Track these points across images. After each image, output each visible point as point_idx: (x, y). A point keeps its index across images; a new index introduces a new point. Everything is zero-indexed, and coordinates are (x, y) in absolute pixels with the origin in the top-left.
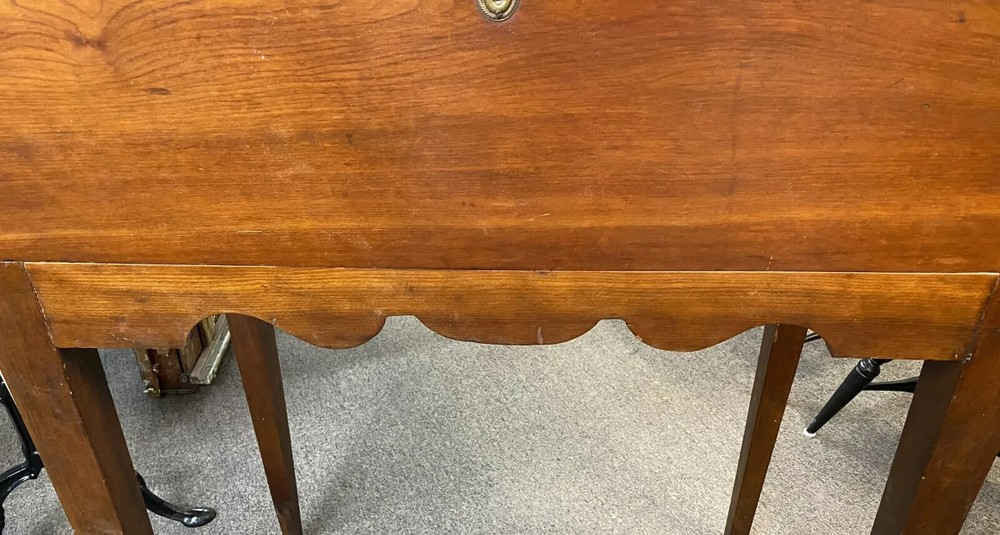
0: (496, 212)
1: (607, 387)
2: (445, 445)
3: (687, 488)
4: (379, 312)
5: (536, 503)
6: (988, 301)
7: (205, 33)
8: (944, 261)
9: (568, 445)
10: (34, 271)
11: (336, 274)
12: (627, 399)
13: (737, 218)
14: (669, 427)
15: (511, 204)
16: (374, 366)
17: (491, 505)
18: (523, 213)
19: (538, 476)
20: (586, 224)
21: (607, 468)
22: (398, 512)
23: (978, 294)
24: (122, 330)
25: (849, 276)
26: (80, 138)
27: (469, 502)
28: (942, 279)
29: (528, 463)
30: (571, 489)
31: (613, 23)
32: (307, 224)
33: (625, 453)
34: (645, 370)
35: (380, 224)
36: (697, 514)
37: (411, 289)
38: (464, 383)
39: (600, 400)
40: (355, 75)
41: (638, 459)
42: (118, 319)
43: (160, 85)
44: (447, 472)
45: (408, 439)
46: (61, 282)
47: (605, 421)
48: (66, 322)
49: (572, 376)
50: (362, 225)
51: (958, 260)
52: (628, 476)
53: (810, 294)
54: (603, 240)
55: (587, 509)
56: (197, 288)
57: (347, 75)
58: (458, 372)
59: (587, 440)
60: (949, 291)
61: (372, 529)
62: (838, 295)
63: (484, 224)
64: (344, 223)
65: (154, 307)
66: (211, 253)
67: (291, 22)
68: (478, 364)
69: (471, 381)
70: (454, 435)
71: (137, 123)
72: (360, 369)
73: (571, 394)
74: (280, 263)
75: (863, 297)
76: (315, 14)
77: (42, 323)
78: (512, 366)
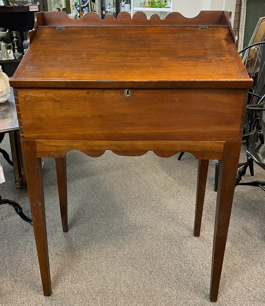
0: (127, 130)
1: (160, 186)
2: (109, 203)
3: (184, 215)
4: (104, 149)
5: (138, 219)
6: (224, 147)
7: (78, 100)
8: (214, 139)
9: (148, 203)
10: (37, 141)
11: (96, 142)
12: (167, 189)
13: (173, 131)
14: (180, 198)
15: (130, 128)
16: (86, 179)
17: (124, 219)
18: (133, 130)
19: (138, 212)
20: (144, 132)
21: (160, 209)
22: (95, 221)
23: (222, 146)
24: (52, 153)
25: (196, 142)
26: (52, 117)
27: (117, 219)
28: (214, 143)
29: (135, 208)
30: (149, 215)
31: (147, 98)
32: (92, 132)
33: (165, 205)
34: (172, 181)
35: (106, 132)
36: (187, 222)
37: (111, 145)
38: (115, 184)
39: (158, 190)
40: (103, 106)
41: (170, 207)
42: (51, 151)
43: (68, 108)
44: (110, 211)
45: (98, 201)
46: (42, 143)
47: (160, 196)
48: (41, 152)
49: (149, 183)
50: (102, 132)
51: (216, 139)
52: (166, 212)
53: (189, 146)
54: (148, 135)
55: (153, 221)
56: (69, 145)
57: (101, 106)
58: (113, 181)
59: (154, 201)
60: (216, 145)
61: (88, 226)
62: (194, 146)
63: (125, 132)
64: (98, 132)
65: (59, 149)
66: (73, 138)
67: (93, 98)
68: (119, 179)
69: (117, 184)
70: (112, 200)
71: (63, 114)
72: (82, 180)
73: (149, 188)
74: (86, 140)
75: (200, 146)
76: (97, 97)
77: (35, 152)
78: (130, 180)
